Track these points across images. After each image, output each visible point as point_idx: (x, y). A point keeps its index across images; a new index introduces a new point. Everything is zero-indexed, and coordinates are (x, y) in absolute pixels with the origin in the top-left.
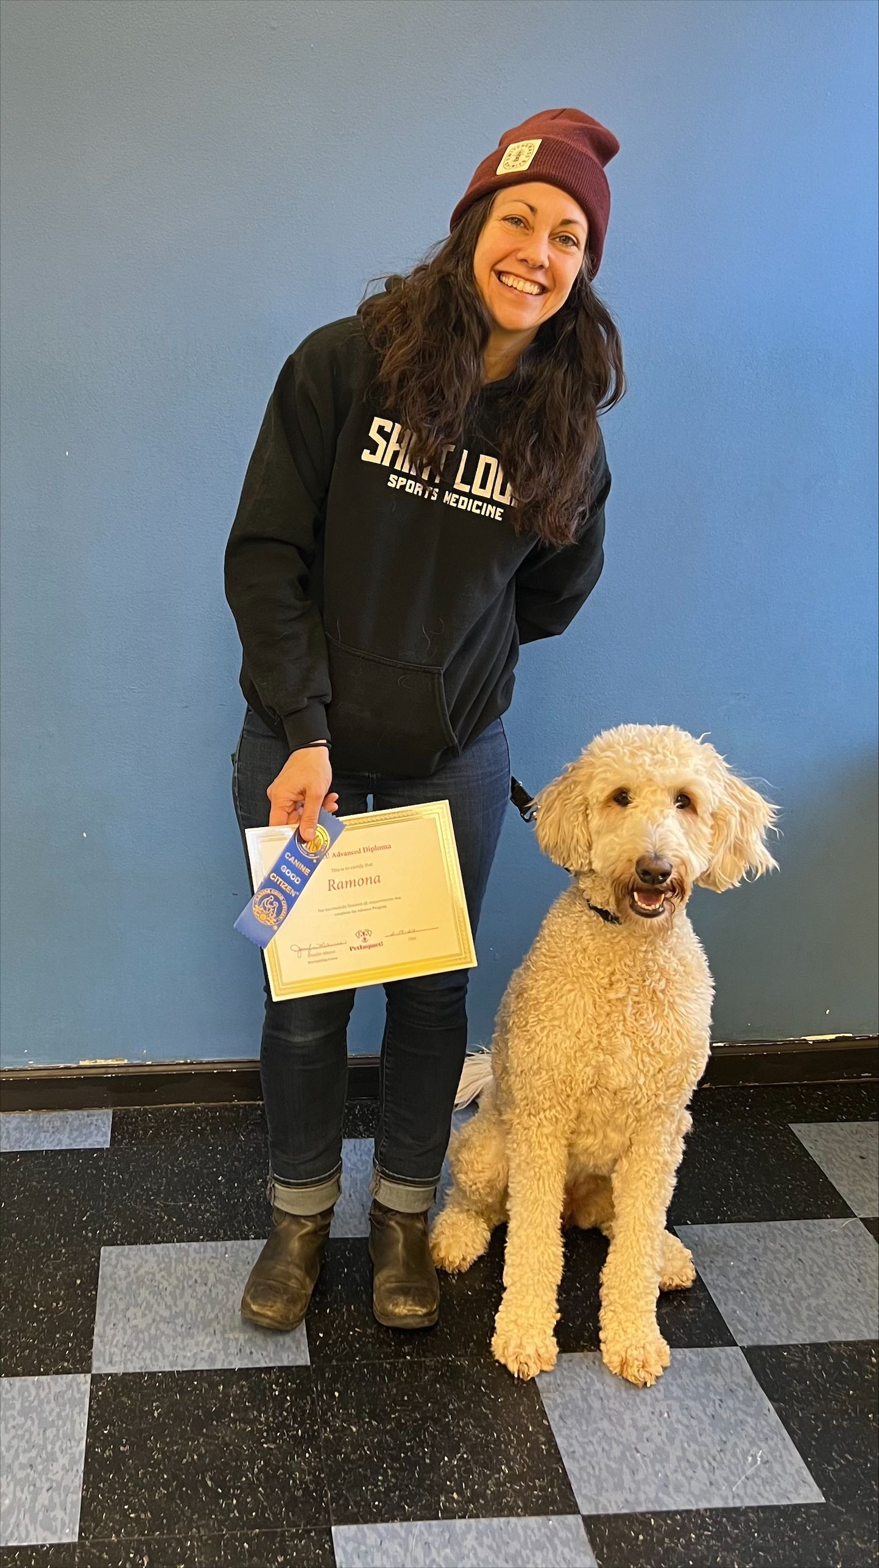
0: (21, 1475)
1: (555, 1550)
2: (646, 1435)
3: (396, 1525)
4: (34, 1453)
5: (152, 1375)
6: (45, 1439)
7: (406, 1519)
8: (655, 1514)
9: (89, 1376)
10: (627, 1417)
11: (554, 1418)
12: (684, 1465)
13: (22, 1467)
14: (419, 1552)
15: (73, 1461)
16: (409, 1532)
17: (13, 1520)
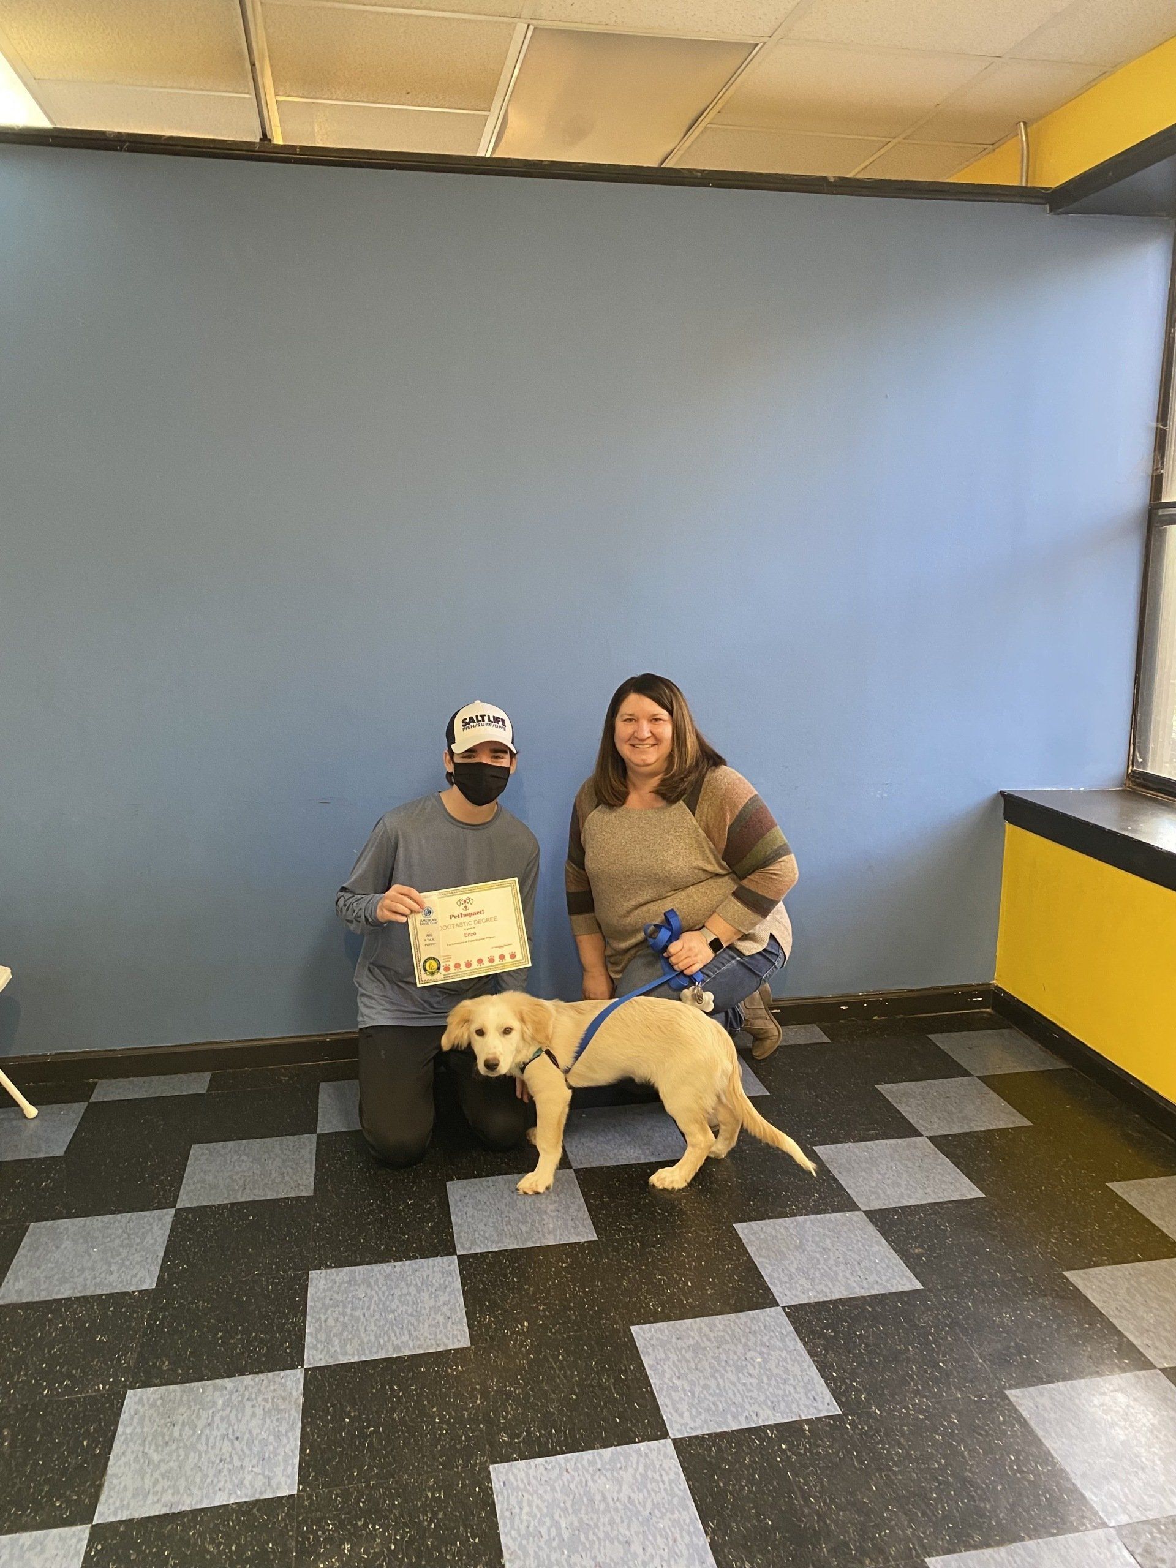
0: (553, 1214)
1: (854, 1227)
2: (887, 1176)
3: (767, 1221)
4: (556, 1205)
5: (608, 1167)
6: (560, 1199)
7: (770, 1218)
8: (900, 1207)
9: (572, 1170)
10: (874, 1170)
11: (836, 1173)
12: (909, 1187)
13: (552, 1211)
14: (783, 1230)
15: (580, 1207)
16: (775, 1224)
17: (558, 1232)
